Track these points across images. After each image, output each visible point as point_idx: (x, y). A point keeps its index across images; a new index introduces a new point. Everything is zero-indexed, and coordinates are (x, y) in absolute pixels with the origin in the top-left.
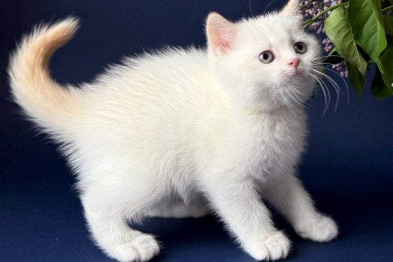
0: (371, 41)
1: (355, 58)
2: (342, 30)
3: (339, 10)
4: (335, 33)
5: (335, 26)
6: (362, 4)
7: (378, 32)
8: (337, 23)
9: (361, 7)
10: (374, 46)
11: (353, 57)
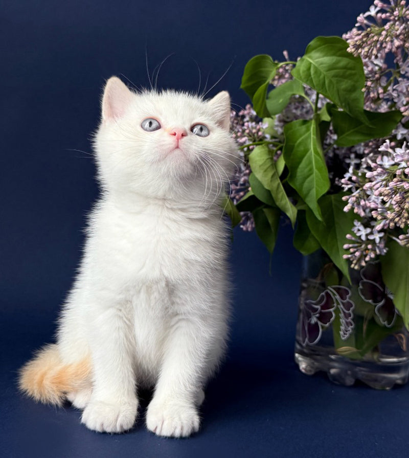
0: (306, 185)
1: (283, 202)
2: (269, 169)
3: (263, 147)
4: (262, 171)
5: (261, 163)
6: (296, 142)
7: (314, 174)
8: (263, 162)
9: (294, 146)
10: (309, 190)
11: (281, 201)
